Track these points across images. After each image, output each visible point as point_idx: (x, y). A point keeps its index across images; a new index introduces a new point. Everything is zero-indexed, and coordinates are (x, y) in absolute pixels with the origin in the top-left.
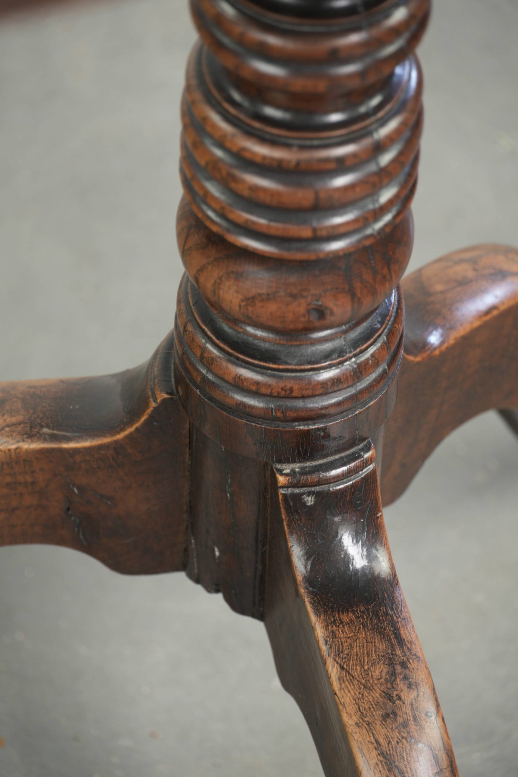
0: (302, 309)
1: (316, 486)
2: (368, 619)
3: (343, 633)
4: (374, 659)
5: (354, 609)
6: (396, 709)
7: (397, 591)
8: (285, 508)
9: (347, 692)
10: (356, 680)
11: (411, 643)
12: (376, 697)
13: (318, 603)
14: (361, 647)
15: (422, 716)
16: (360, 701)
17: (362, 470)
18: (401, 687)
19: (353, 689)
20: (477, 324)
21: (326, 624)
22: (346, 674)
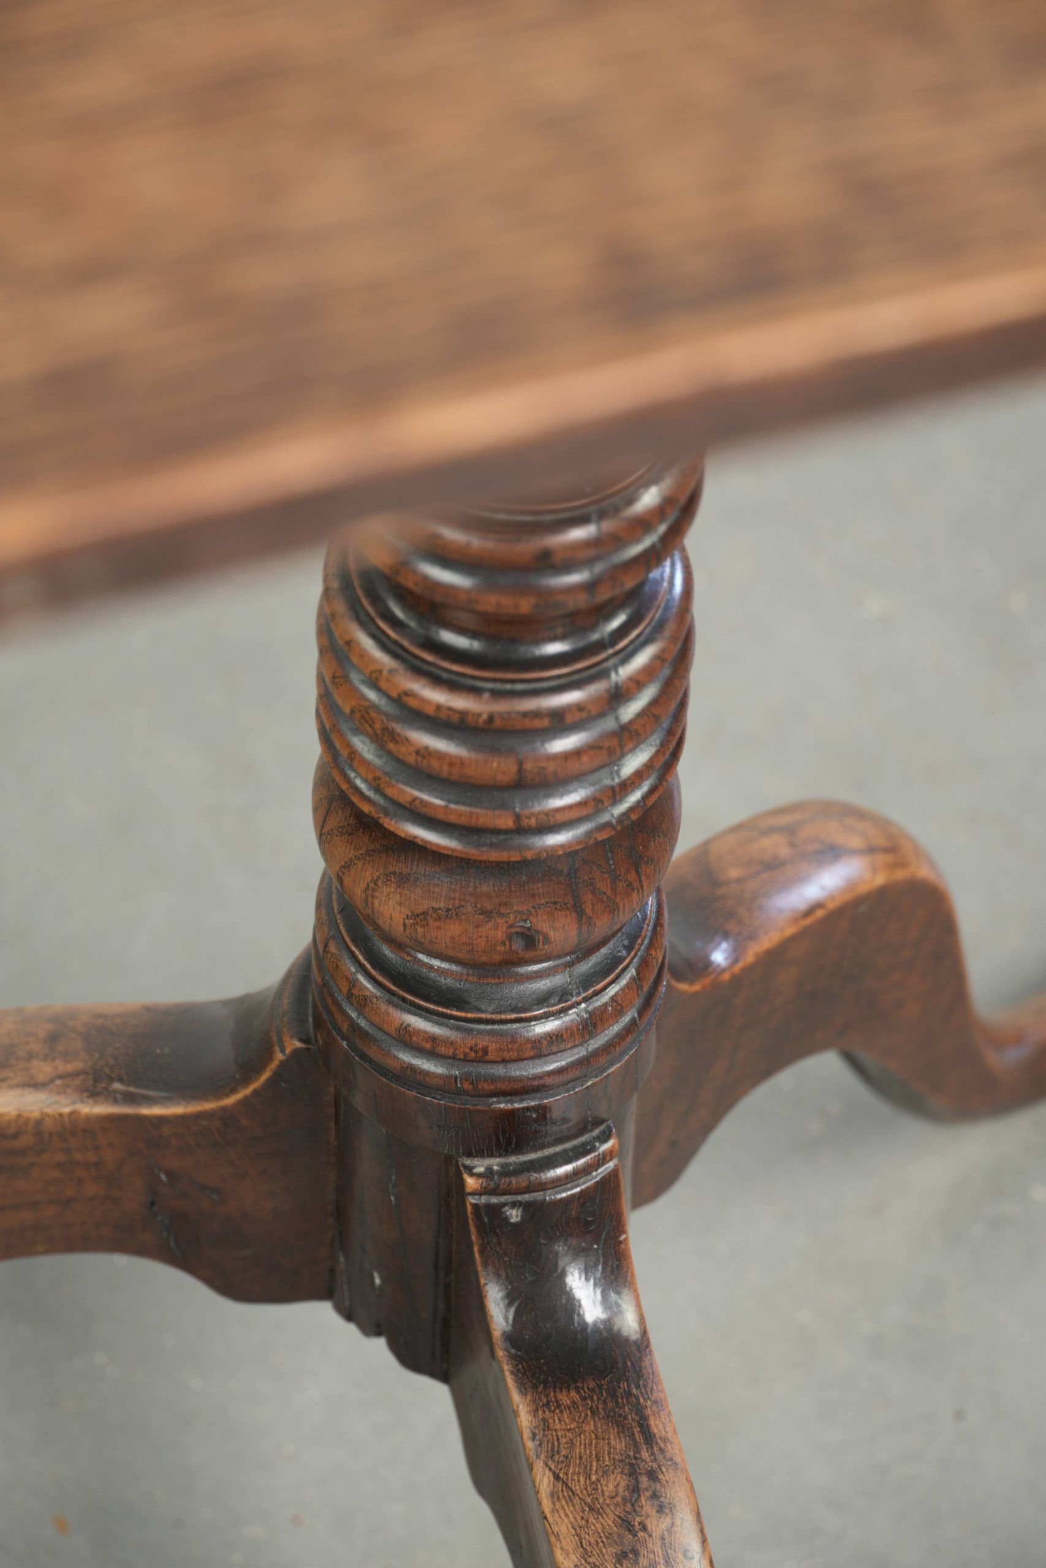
0: (500, 934)
1: (524, 1193)
2: (600, 1402)
3: (560, 1422)
4: (607, 1465)
5: (579, 1385)
6: (639, 1545)
7: (646, 1357)
8: (476, 1226)
9: (563, 1515)
10: (577, 1498)
11: (665, 1440)
12: (608, 1525)
13: (524, 1374)
14: (587, 1446)
15: (678, 1557)
16: (582, 1530)
17: (596, 1170)
18: (646, 1510)
19: (572, 1512)
20: (790, 931)
21: (534, 1407)
22: (562, 1487)
